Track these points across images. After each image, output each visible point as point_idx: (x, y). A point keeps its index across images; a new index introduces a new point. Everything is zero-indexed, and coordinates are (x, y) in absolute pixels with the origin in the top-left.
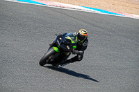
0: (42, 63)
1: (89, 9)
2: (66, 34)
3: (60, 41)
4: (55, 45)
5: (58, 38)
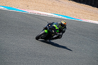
0: (37, 38)
1: (58, 16)
2: (53, 23)
3: (49, 27)
4: (46, 29)
5: (48, 25)
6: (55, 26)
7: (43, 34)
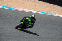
6: (28, 19)
7: (20, 25)
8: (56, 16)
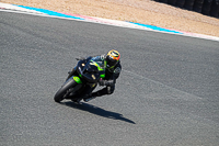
3: (82, 68)
5: (80, 64)
8: (95, 21)
